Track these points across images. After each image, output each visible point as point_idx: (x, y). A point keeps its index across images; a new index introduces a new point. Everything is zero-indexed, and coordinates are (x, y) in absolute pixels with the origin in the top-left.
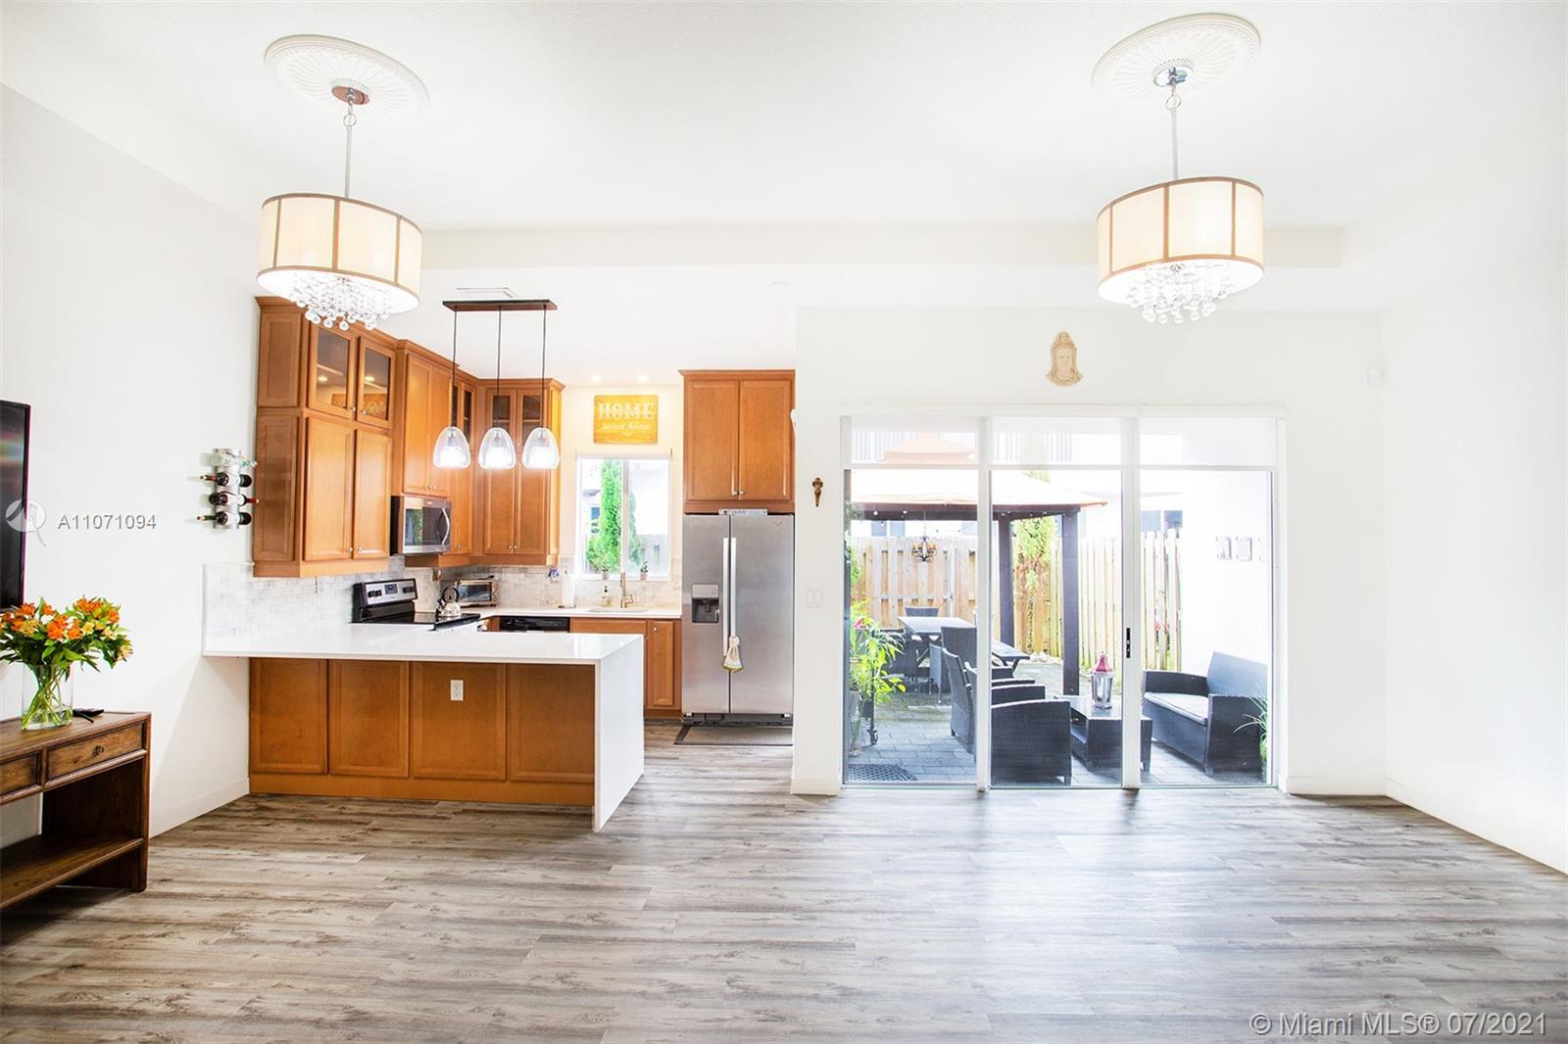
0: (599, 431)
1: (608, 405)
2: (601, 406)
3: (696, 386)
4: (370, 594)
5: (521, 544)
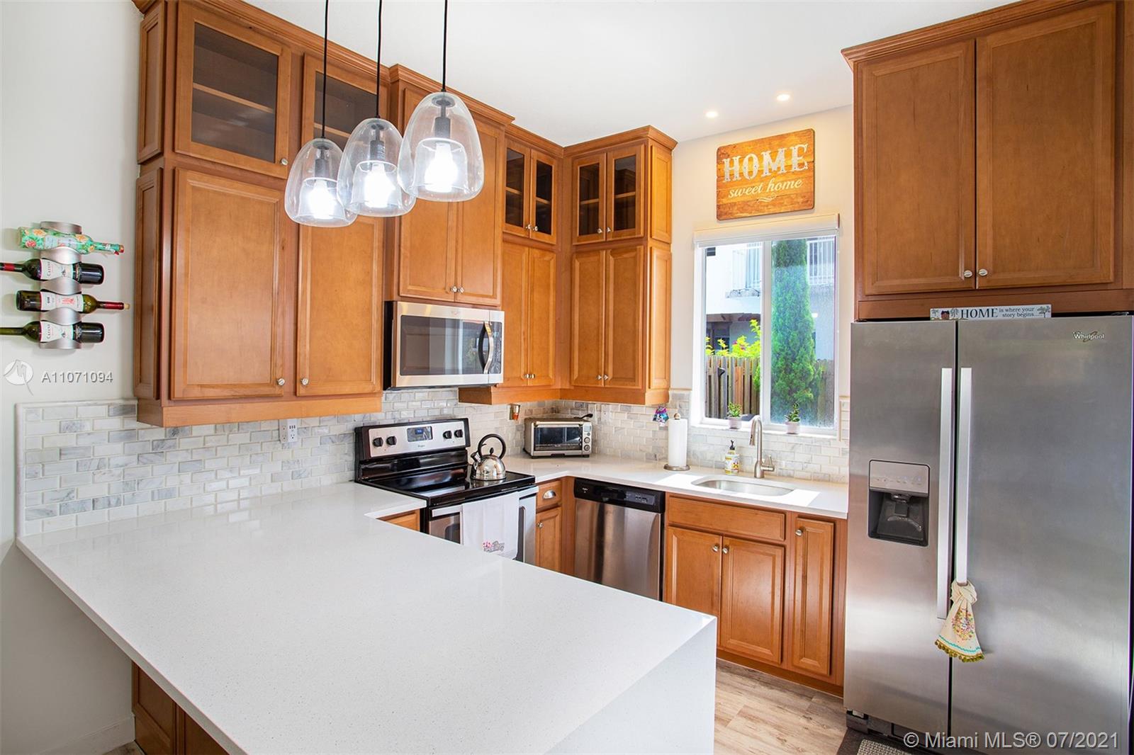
0: (725, 201)
1: (736, 159)
2: (727, 161)
3: (877, 73)
4: (378, 442)
5: (614, 373)
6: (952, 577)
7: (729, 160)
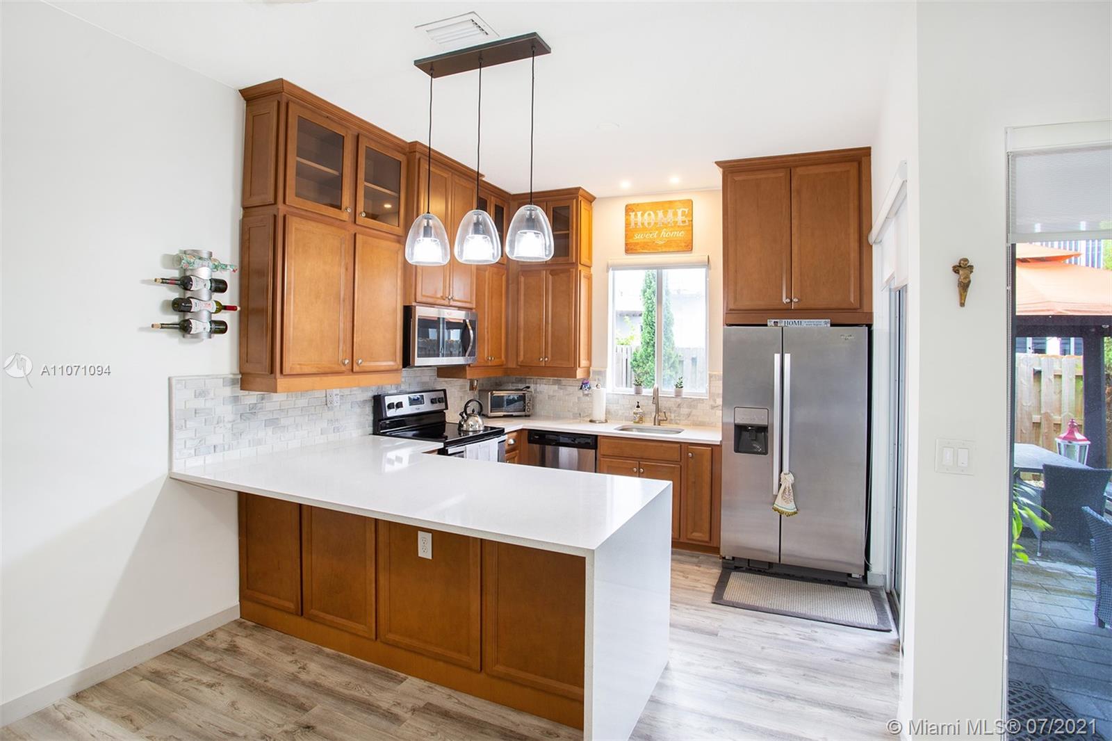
0: (631, 241)
1: (639, 214)
2: (632, 214)
3: (736, 179)
4: (391, 406)
5: (552, 356)
6: (781, 471)
7: (634, 213)
